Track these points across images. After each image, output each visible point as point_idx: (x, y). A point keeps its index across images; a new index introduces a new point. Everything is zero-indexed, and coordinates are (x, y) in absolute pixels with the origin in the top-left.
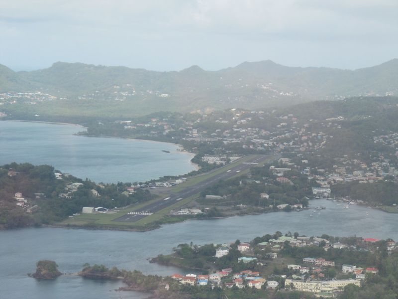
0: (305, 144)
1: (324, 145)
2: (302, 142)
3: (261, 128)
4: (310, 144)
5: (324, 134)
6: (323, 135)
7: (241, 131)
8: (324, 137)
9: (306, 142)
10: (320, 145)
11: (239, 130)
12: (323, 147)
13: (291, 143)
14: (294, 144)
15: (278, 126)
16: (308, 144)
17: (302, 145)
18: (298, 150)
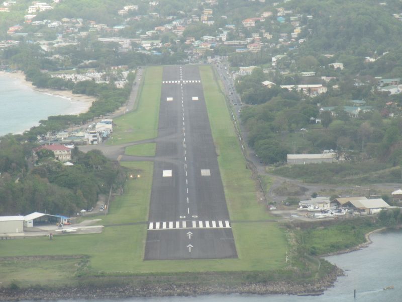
0: (256, 36)
1: (300, 36)
2: (248, 33)
3: (87, 18)
4: (268, 36)
5: (290, 12)
6: (288, 15)
7: (49, 26)
8: (292, 18)
9: (257, 32)
10: (290, 38)
11: (44, 22)
12: (301, 41)
13: (224, 36)
14: (231, 37)
15: (121, 12)
16: (261, 35)
17: (249, 40)
18: (245, 50)
